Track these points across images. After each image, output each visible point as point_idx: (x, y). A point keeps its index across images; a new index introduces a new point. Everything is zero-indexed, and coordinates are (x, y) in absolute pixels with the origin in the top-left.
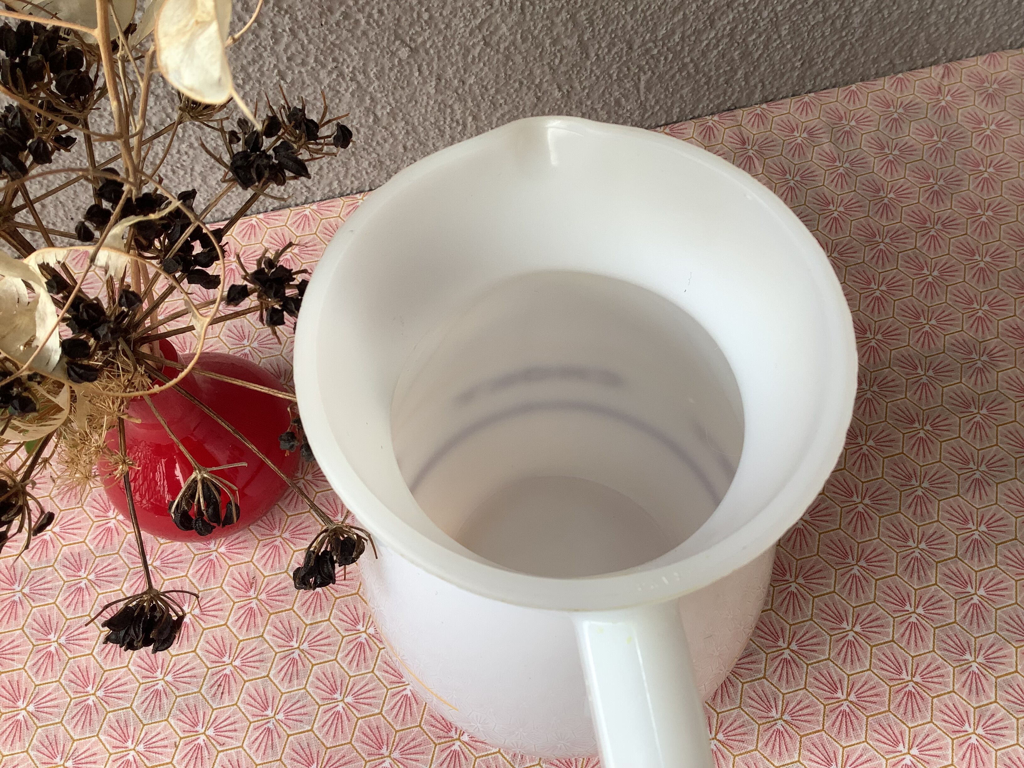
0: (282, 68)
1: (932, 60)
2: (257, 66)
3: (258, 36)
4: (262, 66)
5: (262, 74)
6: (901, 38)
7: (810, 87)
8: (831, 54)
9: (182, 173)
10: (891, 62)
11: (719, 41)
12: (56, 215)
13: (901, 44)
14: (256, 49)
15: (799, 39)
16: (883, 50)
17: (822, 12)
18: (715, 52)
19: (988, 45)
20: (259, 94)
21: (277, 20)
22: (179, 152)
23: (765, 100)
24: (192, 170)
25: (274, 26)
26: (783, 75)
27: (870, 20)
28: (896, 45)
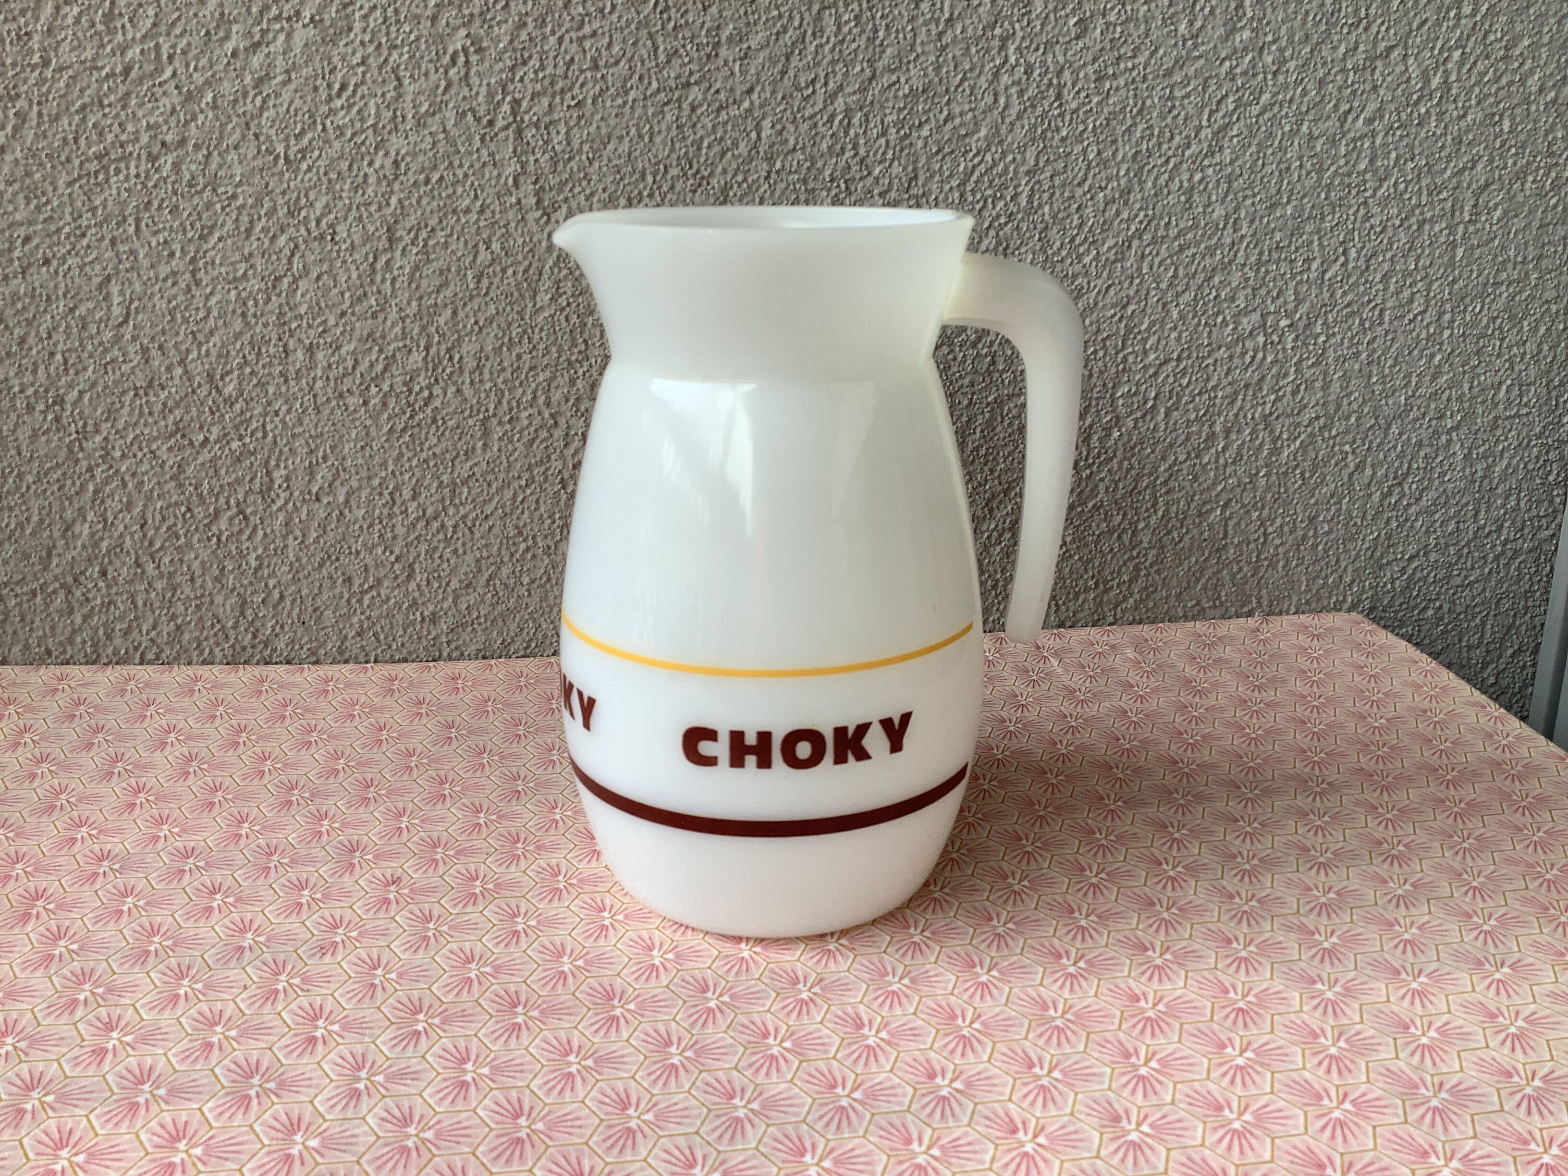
0: (566, 475)
1: (1245, 609)
2: (543, 468)
3: (551, 435)
4: (547, 469)
5: (546, 480)
6: (1202, 570)
7: (1111, 619)
8: (1126, 578)
9: (436, 585)
10: (1198, 604)
11: (1000, 536)
12: (289, 614)
13: (1203, 581)
14: (546, 448)
15: (1086, 551)
16: (1184, 585)
17: (1105, 520)
18: (998, 548)
19: (1308, 603)
20: (537, 502)
21: (573, 422)
22: (441, 557)
23: (1061, 625)
24: (448, 584)
25: (568, 427)
26: (1077, 595)
27: (1160, 540)
28: (1198, 580)
